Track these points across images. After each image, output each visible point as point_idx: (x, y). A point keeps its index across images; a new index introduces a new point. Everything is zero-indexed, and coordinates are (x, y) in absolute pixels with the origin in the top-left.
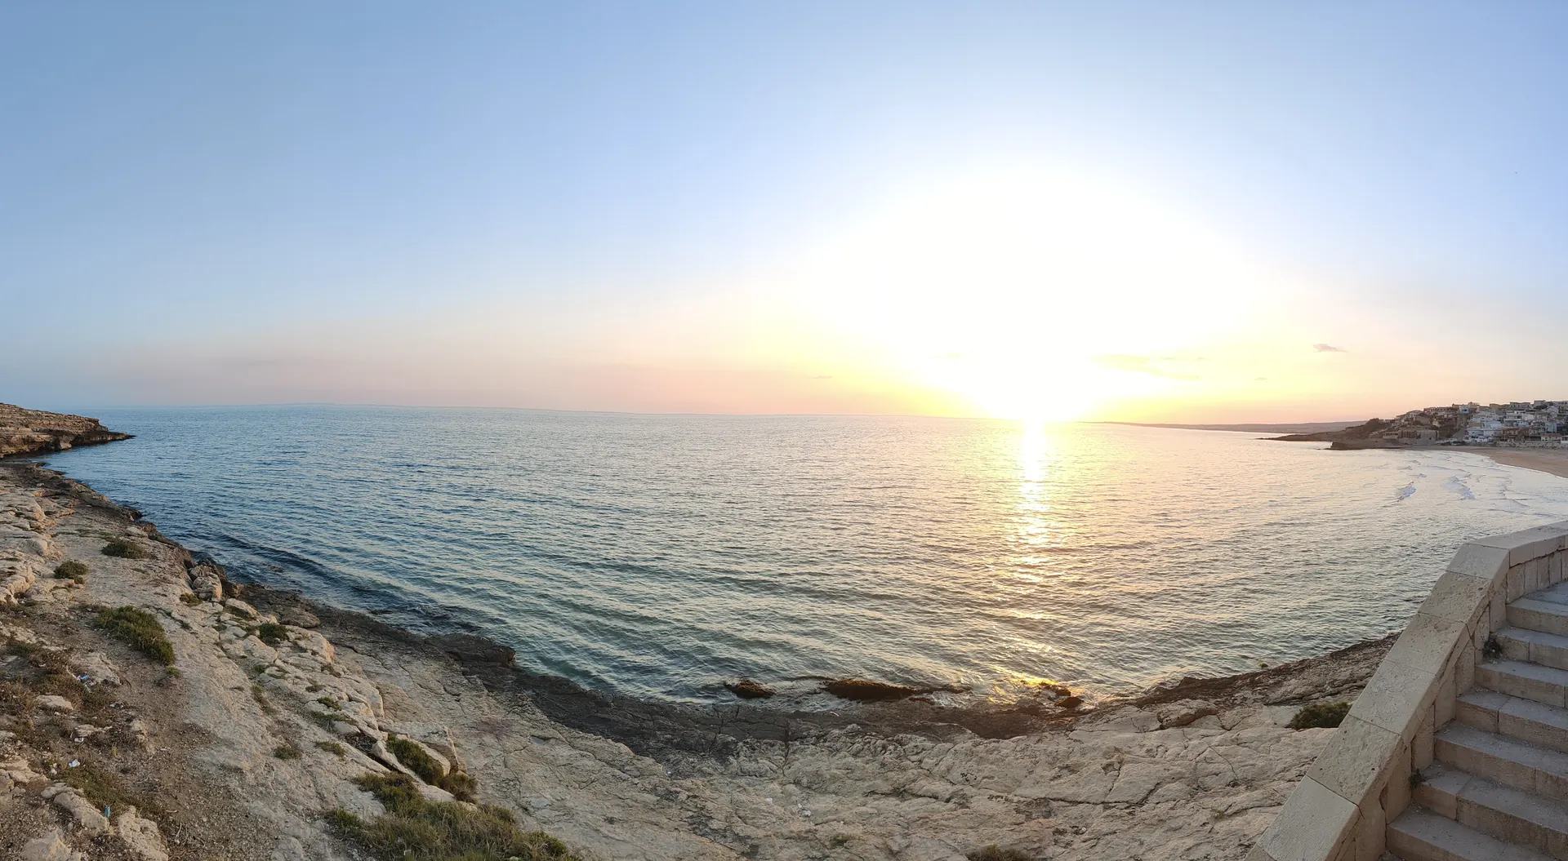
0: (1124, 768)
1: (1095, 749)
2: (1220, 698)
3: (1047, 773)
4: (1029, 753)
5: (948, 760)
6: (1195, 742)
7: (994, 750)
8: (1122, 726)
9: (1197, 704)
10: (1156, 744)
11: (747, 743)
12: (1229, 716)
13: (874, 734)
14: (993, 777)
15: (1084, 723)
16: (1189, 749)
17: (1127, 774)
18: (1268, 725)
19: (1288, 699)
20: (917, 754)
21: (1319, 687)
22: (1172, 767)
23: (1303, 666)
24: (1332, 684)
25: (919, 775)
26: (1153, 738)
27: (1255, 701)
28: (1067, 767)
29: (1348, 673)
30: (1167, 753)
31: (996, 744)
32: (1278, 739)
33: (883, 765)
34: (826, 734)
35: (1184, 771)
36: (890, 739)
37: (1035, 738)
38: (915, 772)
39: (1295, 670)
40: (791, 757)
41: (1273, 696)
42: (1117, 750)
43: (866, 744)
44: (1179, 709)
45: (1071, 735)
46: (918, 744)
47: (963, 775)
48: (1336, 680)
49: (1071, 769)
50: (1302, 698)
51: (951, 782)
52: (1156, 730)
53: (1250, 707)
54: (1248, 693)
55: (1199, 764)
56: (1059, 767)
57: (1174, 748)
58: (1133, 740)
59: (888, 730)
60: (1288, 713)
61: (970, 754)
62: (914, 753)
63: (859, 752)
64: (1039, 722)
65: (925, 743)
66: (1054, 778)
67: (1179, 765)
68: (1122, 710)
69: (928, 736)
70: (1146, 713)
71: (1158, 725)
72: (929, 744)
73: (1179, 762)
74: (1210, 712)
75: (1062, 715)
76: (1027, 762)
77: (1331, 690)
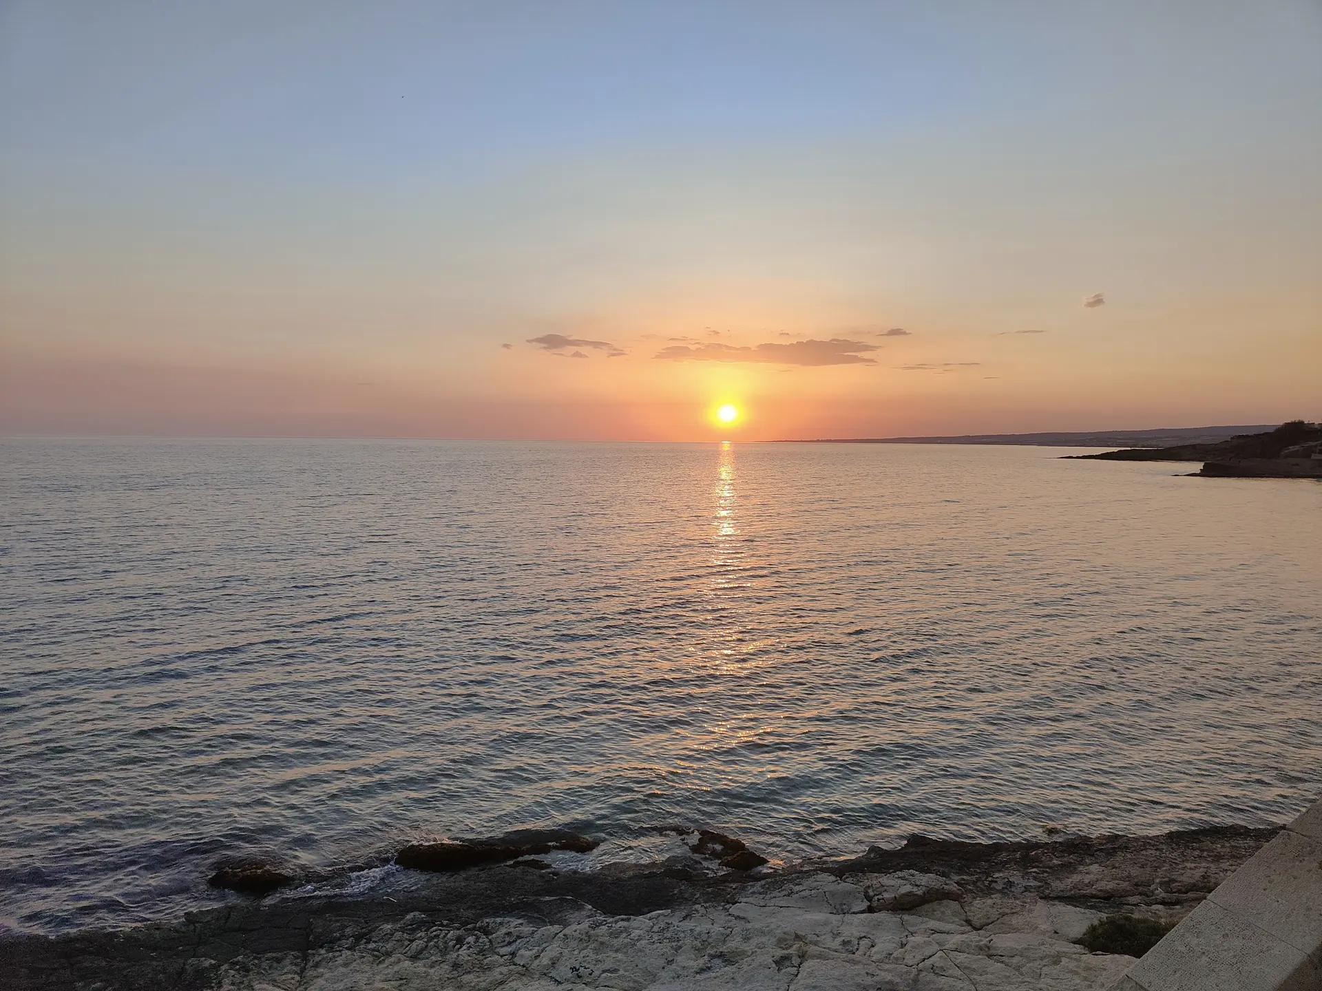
0: (806, 964)
1: (763, 933)
2: (968, 874)
3: (691, 963)
4: (669, 935)
5: (553, 950)
6: (918, 939)
7: (621, 932)
8: (809, 902)
9: (928, 880)
10: (857, 934)
11: (237, 963)
12: (980, 907)
13: (445, 922)
14: (616, 970)
15: (753, 893)
16: (908, 947)
17: (810, 974)
18: (1044, 933)
19: (1084, 896)
20: (510, 943)
21: (1142, 888)
22: (878, 972)
23: (1114, 845)
24: (1166, 885)
25: (510, 973)
26: (854, 925)
27: (1027, 889)
28: (721, 955)
29: (1198, 874)
30: (874, 950)
31: (625, 924)
32: (1056, 959)
33: (456, 966)
34: (370, 932)
35: (898, 980)
36: (469, 926)
37: (680, 914)
38: (504, 970)
39: (1101, 850)
40: (310, 973)
41: (1058, 886)
42: (798, 937)
43: (431, 939)
44: (895, 884)
45: (733, 909)
46: (512, 930)
47: (574, 969)
48: (1174, 881)
49: (727, 959)
50: (1108, 899)
51: (556, 980)
52: (862, 912)
53: (1016, 898)
54: (1015, 876)
55: (924, 973)
56: (710, 955)
57: (885, 941)
58: (826, 924)
59: (467, 914)
60: (1079, 920)
61: (586, 938)
62: (506, 943)
63: (420, 952)
64: (690, 890)
65: (522, 928)
66: (701, 971)
67: (888, 971)
68: (812, 879)
69: (529, 917)
70: (847, 886)
71: (866, 904)
72: (527, 929)
73: (887, 966)
74: (949, 896)
75: (725, 879)
76: (666, 948)
77: (1163, 895)
